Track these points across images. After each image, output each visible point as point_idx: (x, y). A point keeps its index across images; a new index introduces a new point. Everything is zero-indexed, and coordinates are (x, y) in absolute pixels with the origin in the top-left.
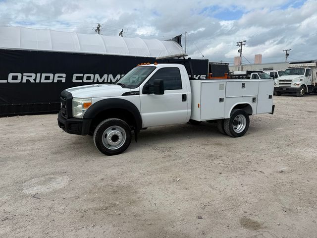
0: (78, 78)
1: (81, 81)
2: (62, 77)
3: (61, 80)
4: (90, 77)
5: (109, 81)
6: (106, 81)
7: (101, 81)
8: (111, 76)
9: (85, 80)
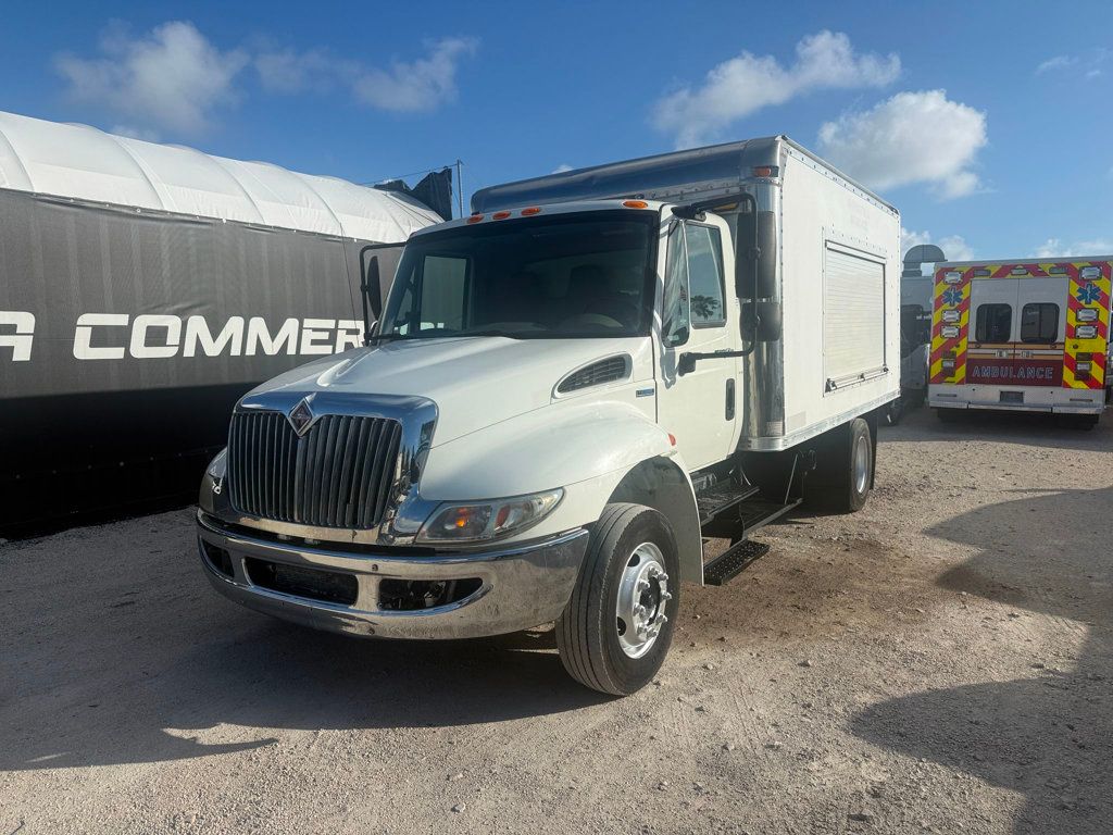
0: (100, 337)
1: (116, 353)
2: (10, 330)
3: (11, 349)
4: (165, 329)
5: (251, 351)
6: (235, 351)
7: (213, 349)
8: (258, 325)
9: (139, 350)
